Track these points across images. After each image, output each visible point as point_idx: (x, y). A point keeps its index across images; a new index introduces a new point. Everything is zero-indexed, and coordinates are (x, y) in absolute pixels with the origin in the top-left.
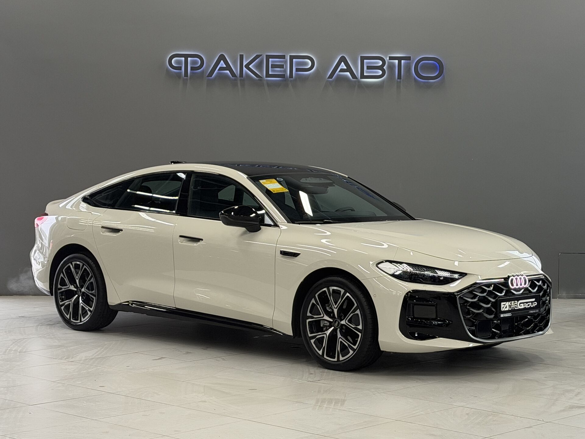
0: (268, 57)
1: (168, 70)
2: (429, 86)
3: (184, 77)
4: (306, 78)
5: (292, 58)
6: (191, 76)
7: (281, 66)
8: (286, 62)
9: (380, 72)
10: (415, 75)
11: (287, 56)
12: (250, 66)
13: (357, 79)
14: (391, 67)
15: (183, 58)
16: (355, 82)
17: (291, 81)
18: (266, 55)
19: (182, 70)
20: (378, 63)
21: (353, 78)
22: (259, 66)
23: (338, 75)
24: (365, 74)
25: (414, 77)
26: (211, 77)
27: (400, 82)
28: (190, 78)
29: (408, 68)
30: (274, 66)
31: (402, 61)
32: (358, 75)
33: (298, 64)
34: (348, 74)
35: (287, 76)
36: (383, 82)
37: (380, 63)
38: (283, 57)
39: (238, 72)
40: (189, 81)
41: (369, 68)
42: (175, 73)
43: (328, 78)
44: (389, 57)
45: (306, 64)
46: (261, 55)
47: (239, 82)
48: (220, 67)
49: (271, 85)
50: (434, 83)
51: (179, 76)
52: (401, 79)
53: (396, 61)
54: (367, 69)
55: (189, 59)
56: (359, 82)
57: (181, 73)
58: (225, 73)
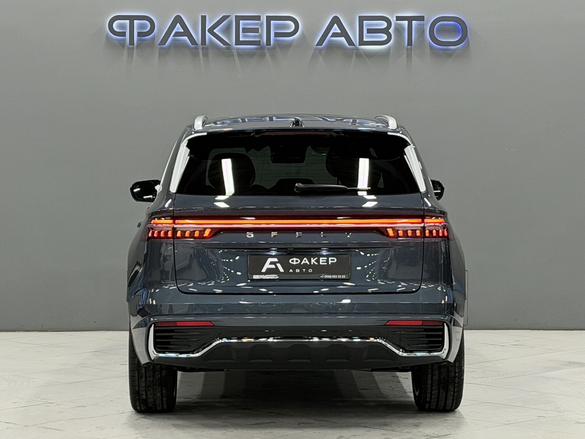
0: (238, 19)
1: (108, 36)
2: (449, 55)
3: (129, 45)
4: (289, 45)
5: (269, 19)
6: (137, 44)
7: (256, 30)
8: (262, 24)
9: (384, 37)
10: (430, 39)
11: (263, 18)
12: (215, 31)
13: (354, 45)
14: (399, 30)
15: (128, 21)
16: (351, 49)
17: (269, 49)
18: (236, 16)
19: (126, 36)
20: (382, 25)
21: (349, 45)
22: (227, 30)
23: (330, 41)
24: (365, 40)
25: (429, 41)
26: (165, 45)
27: (411, 49)
28: (137, 47)
29: (421, 32)
30: (245, 30)
31: (413, 22)
32: (356, 40)
33: (277, 27)
34: (343, 39)
35: (263, 43)
36: (389, 48)
37: (384, 25)
38: (258, 18)
39: (198, 38)
40: (135, 51)
41: (370, 31)
42: (118, 40)
43: (316, 45)
44: (397, 17)
45: (287, 27)
46: (229, 16)
47: (201, 51)
48: (176, 32)
49: (242, 55)
50: (456, 50)
51: (122, 44)
52: (412, 46)
53: (406, 23)
54: (368, 33)
55: (135, 22)
56: (357, 49)
57: (125, 40)
58: (181, 40)
